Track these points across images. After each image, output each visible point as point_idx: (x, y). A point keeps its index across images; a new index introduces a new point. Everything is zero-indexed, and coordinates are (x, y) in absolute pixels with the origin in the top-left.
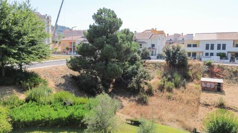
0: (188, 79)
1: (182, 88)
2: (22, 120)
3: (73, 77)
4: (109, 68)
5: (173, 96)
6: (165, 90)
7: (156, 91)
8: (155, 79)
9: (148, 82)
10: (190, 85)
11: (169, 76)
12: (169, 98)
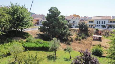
0: (88, 36)
1: (85, 39)
2: (28, 47)
3: (41, 35)
4: (55, 31)
5: (81, 42)
6: (78, 40)
7: (74, 40)
8: (74, 36)
9: (71, 37)
10: (89, 38)
11: (80, 35)
12: (79, 43)
